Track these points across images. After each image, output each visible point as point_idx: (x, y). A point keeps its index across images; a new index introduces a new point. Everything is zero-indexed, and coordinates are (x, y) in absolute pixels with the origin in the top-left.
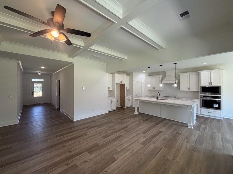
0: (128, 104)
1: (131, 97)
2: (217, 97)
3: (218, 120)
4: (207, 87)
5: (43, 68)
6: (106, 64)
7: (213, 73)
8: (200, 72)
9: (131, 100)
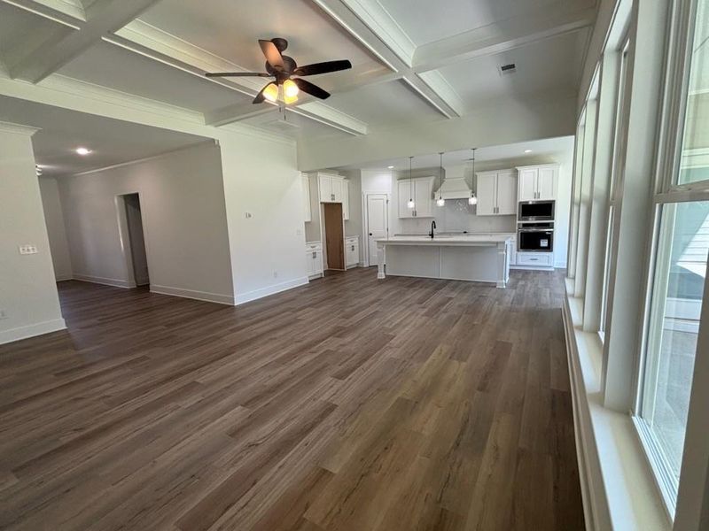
0: (351, 259)
1: (356, 241)
2: (547, 225)
3: (547, 272)
4: (530, 203)
5: (82, 151)
6: (295, 144)
7: (543, 171)
8: (519, 168)
9: (356, 249)
